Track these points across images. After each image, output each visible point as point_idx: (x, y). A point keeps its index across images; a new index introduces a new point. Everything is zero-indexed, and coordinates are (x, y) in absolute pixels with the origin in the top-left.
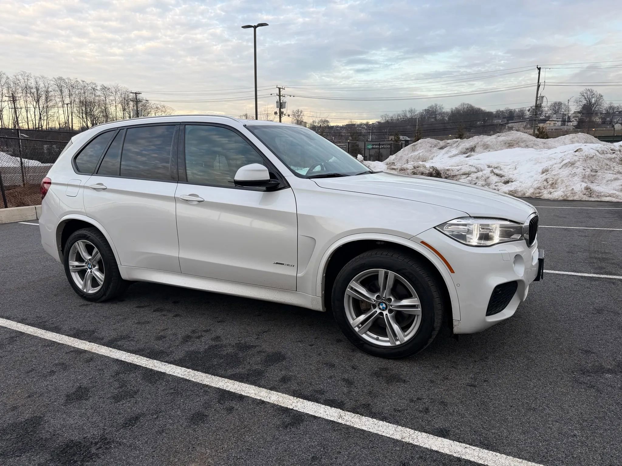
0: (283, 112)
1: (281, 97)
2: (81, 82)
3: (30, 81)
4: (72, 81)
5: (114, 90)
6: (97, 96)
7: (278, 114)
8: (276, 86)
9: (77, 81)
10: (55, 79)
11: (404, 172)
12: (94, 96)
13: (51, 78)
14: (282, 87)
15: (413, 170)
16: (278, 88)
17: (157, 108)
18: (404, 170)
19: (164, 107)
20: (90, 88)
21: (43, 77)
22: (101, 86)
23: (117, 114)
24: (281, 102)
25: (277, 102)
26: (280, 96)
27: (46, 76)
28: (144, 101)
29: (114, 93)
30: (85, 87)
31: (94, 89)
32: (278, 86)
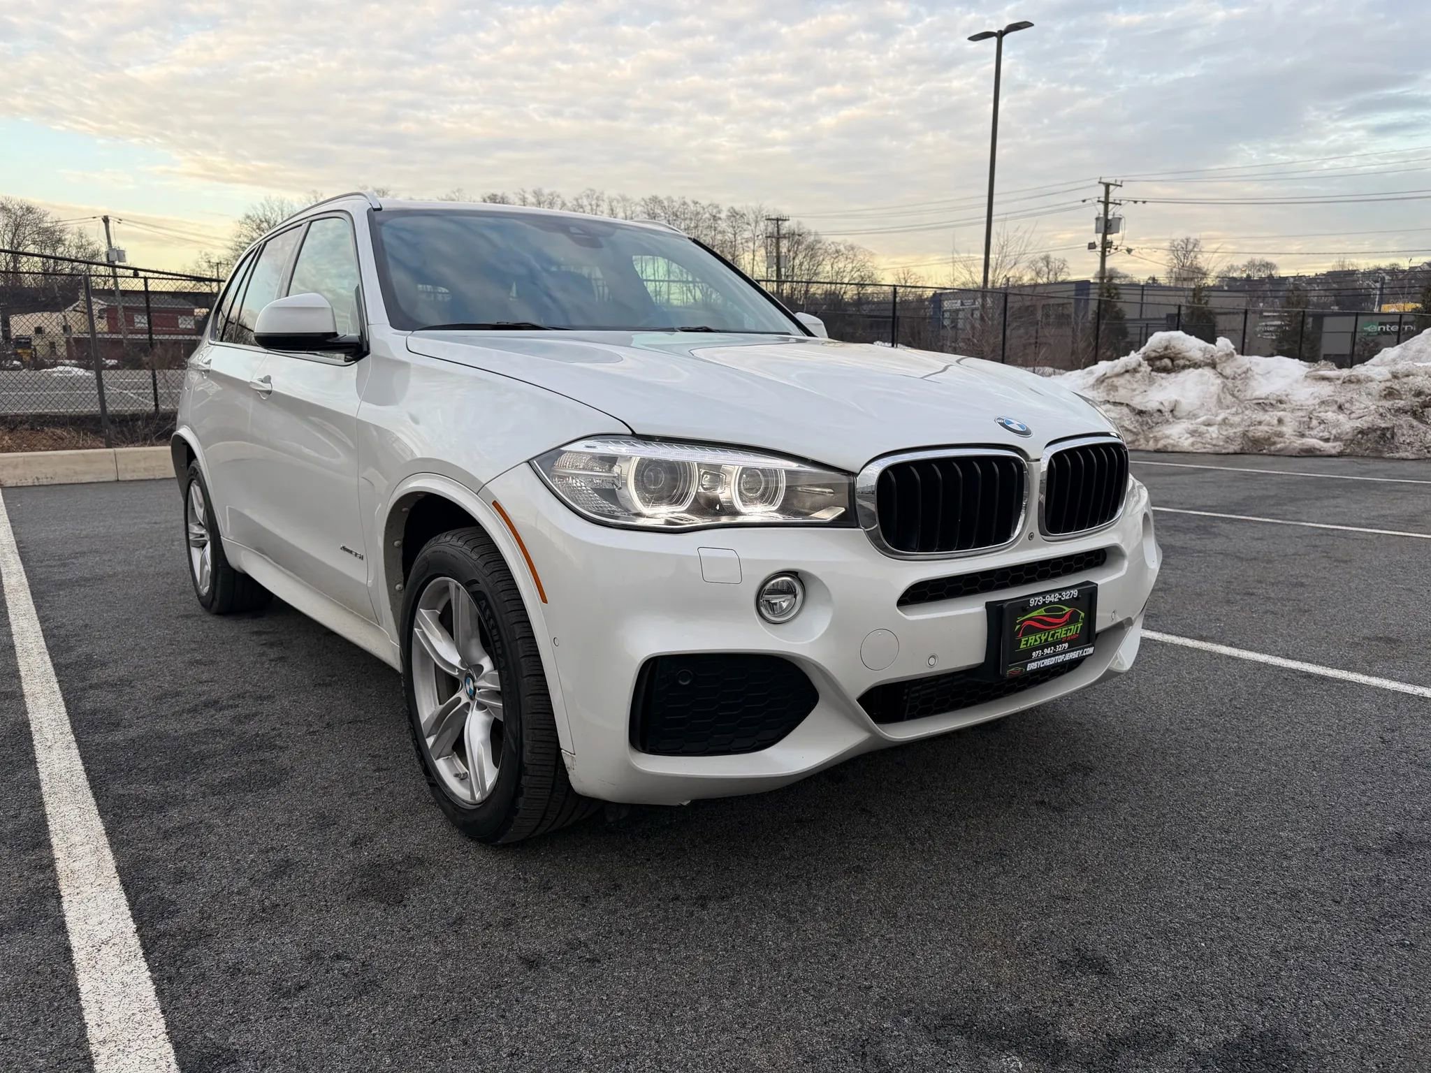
0: (1112, 242)
1: (1111, 206)
2: (692, 205)
3: (601, 209)
4: (674, 204)
5: (754, 216)
6: (720, 232)
7: (1099, 249)
8: (1098, 180)
9: (684, 204)
10: (645, 202)
11: (1357, 387)
12: (713, 233)
13: (637, 199)
14: (1113, 182)
15: (1388, 384)
16: (1104, 183)
17: (837, 251)
18: (1359, 381)
19: (853, 248)
20: (707, 215)
21: (624, 199)
22: (729, 210)
23: (756, 268)
24: (1110, 217)
25: (1097, 219)
26: (1106, 203)
27: (628, 197)
28: (811, 239)
29: (753, 225)
30: (698, 213)
31: (714, 216)
32: (1103, 180)
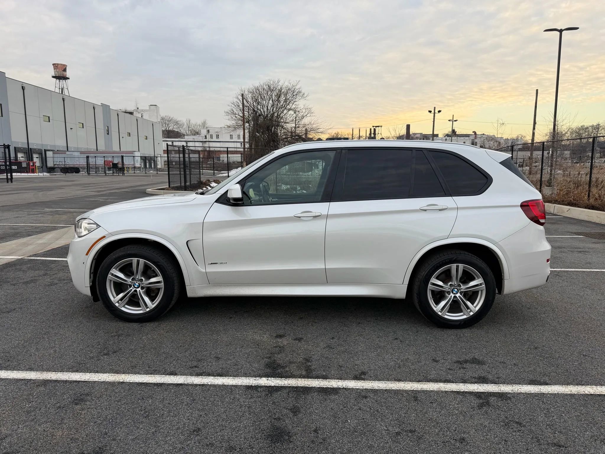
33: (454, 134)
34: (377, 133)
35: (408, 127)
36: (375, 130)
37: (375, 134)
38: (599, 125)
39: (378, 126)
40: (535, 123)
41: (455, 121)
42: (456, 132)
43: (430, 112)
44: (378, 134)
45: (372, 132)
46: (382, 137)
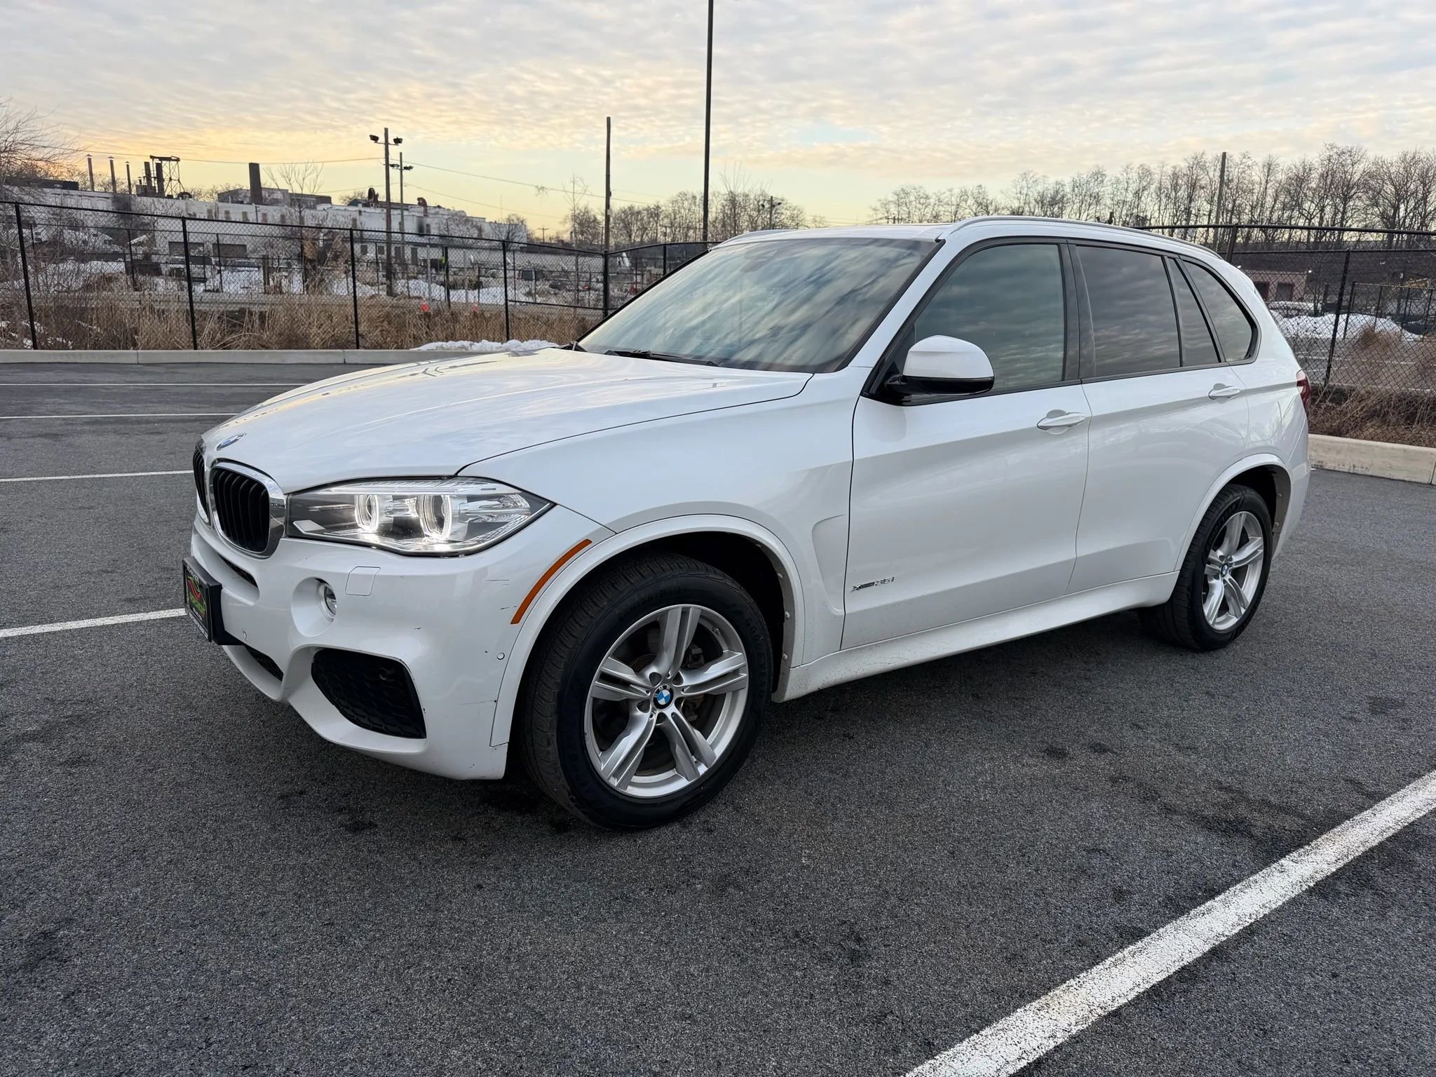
33: (372, 200)
34: (165, 176)
35: (254, 169)
36: (159, 167)
37: (160, 178)
38: (658, 207)
39: (169, 159)
40: (608, 194)
41: (406, 168)
42: (377, 195)
43: (375, 138)
44: (171, 179)
45: (154, 173)
46: (182, 191)
